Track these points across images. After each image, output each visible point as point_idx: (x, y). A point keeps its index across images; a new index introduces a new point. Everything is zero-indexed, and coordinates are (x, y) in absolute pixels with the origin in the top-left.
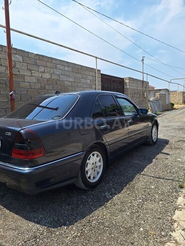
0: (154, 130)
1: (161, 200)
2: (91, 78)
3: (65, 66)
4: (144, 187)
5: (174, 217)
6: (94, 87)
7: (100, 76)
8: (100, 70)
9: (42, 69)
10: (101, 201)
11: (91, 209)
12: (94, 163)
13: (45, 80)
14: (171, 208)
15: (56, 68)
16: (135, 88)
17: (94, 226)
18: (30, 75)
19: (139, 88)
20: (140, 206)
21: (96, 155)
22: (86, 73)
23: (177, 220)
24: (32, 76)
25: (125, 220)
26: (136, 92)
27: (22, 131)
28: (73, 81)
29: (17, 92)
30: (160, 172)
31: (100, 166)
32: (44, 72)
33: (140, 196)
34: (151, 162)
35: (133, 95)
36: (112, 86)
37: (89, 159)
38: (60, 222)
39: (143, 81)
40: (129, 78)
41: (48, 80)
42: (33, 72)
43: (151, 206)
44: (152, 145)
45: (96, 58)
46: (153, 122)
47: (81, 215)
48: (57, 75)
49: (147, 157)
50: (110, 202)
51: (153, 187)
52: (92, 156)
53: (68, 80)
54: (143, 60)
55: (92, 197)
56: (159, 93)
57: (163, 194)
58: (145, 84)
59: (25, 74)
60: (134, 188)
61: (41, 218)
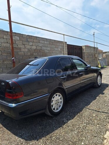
0: (99, 78)
1: (98, 124)
2: (61, 47)
3: (44, 41)
4: (88, 115)
5: (105, 136)
6: (63, 52)
7: (67, 46)
8: (66, 42)
9: (31, 44)
10: (60, 124)
11: (53, 129)
12: (57, 100)
13: (33, 50)
14: (104, 130)
15: (39, 43)
16: (89, 52)
17: (53, 140)
18: (24, 47)
19: (92, 52)
20: (84, 128)
21: (58, 95)
22: (58, 44)
23: (107, 138)
24: (25, 48)
25: (73, 137)
26: (90, 54)
27: (10, 82)
28: (50, 49)
29: (17, 57)
30: (100, 105)
31: (61, 102)
32: (32, 45)
33: (85, 121)
34: (96, 99)
35: (88, 56)
36: (75, 51)
37: (53, 98)
38: (34, 137)
39: (94, 47)
40: (85, 46)
41: (35, 50)
42: (26, 45)
43: (91, 128)
44: (98, 88)
45: (64, 35)
46: (98, 73)
47: (47, 132)
48: (40, 47)
49: (93, 96)
50: (66, 124)
51: (94, 115)
52: (55, 96)
53: (47, 49)
54: (94, 34)
55: (55, 121)
56: (105, 54)
57: (100, 120)
58: (96, 49)
59: (21, 47)
60: (82, 116)
61: (23, 133)
